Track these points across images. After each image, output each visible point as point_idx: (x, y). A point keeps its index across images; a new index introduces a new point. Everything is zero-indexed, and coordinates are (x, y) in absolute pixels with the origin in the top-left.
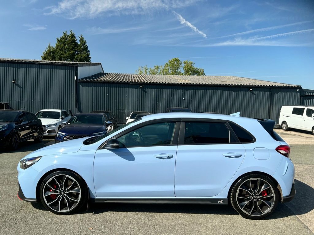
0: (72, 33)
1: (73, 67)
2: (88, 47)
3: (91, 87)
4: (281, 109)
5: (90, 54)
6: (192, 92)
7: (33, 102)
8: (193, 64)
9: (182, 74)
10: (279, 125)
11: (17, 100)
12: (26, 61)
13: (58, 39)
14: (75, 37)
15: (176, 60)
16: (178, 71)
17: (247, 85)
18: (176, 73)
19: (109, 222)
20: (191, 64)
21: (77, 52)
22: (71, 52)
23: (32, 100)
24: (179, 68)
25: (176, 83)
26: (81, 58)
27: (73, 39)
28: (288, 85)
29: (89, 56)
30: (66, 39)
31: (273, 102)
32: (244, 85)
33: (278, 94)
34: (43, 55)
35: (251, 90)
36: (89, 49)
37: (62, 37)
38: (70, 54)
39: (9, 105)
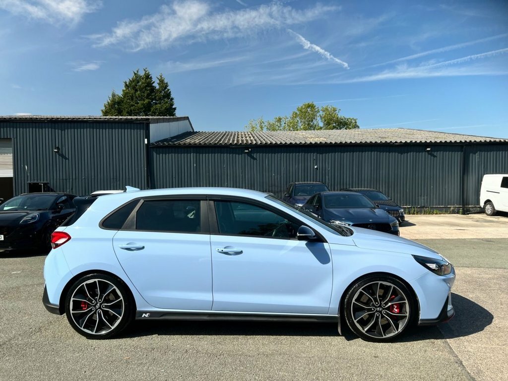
0: (147, 72)
1: (142, 125)
2: (171, 93)
3: (170, 155)
4: (482, 181)
5: (175, 102)
6: (330, 156)
7: (83, 180)
8: (337, 111)
9: (321, 128)
10: (480, 207)
11: (61, 178)
12: (74, 119)
13: (126, 83)
14: (151, 77)
15: (309, 106)
16: (313, 123)
17: (421, 142)
18: (310, 127)
19: (155, 350)
20: (335, 110)
21: (154, 101)
22: (146, 101)
23: (83, 178)
24: (314, 118)
25: (303, 142)
26: (160, 110)
27: (148, 81)
28: (492, 140)
29: (174, 107)
30: (138, 82)
31: (468, 171)
32: (416, 142)
33: (477, 154)
34: (104, 108)
35: (428, 149)
36: (172, 96)
37: (131, 79)
38: (145, 104)
39: (49, 185)
